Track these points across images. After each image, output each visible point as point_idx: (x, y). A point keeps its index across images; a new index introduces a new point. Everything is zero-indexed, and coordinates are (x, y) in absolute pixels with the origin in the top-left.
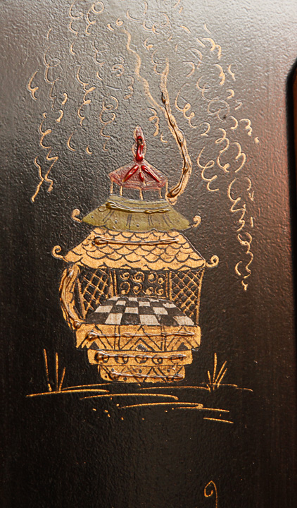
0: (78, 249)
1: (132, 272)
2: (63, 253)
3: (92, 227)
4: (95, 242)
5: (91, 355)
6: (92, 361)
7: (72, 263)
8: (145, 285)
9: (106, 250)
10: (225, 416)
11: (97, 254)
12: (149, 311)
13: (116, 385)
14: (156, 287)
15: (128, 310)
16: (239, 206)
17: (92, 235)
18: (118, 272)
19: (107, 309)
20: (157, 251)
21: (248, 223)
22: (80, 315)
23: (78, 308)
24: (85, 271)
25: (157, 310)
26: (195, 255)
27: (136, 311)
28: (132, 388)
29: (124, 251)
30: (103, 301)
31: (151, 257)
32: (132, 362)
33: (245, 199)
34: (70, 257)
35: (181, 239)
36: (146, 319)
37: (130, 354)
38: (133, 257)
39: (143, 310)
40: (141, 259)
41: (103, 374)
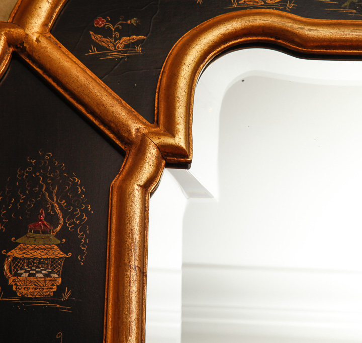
0: (13, 251)
1: (35, 259)
2: (7, 253)
3: (19, 244)
4: (20, 248)
5: (14, 287)
6: (14, 289)
7: (10, 256)
8: (40, 263)
9: (24, 251)
10: (68, 309)
11: (21, 252)
12: (40, 272)
13: (23, 298)
14: (43, 263)
15: (31, 272)
16: (82, 235)
17: (19, 246)
18: (29, 259)
19: (23, 271)
20: (46, 252)
21: (85, 241)
22: (11, 273)
23: (10, 272)
24: (15, 259)
25: (43, 272)
26: (61, 253)
27: (34, 272)
28: (30, 299)
29: (32, 251)
30: (21, 269)
31: (42, 254)
32: (31, 290)
33: (85, 233)
34: (9, 254)
35: (56, 247)
36: (38, 275)
37: (31, 287)
38: (35, 254)
39: (37, 272)
40: (39, 254)
41: (18, 294)
